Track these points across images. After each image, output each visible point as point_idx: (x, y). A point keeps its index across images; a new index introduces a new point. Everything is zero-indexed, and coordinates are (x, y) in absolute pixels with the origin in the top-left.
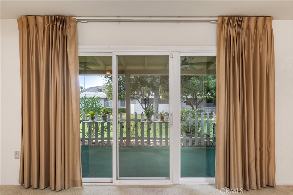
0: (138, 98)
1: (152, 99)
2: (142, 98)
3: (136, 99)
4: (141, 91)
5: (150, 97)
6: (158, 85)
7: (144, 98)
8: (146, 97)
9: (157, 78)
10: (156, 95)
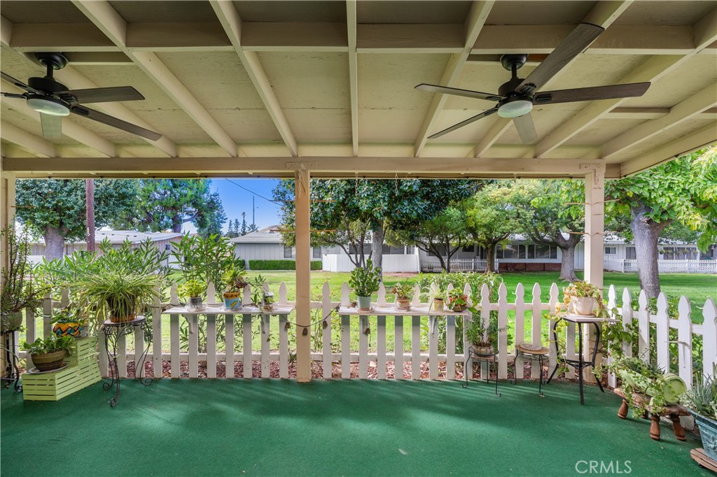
0: (342, 243)
1: (369, 245)
2: (350, 242)
3: (339, 244)
4: (348, 230)
5: (366, 242)
6: (382, 215)
7: (353, 243)
8: (357, 241)
9: (381, 201)
10: (379, 237)
